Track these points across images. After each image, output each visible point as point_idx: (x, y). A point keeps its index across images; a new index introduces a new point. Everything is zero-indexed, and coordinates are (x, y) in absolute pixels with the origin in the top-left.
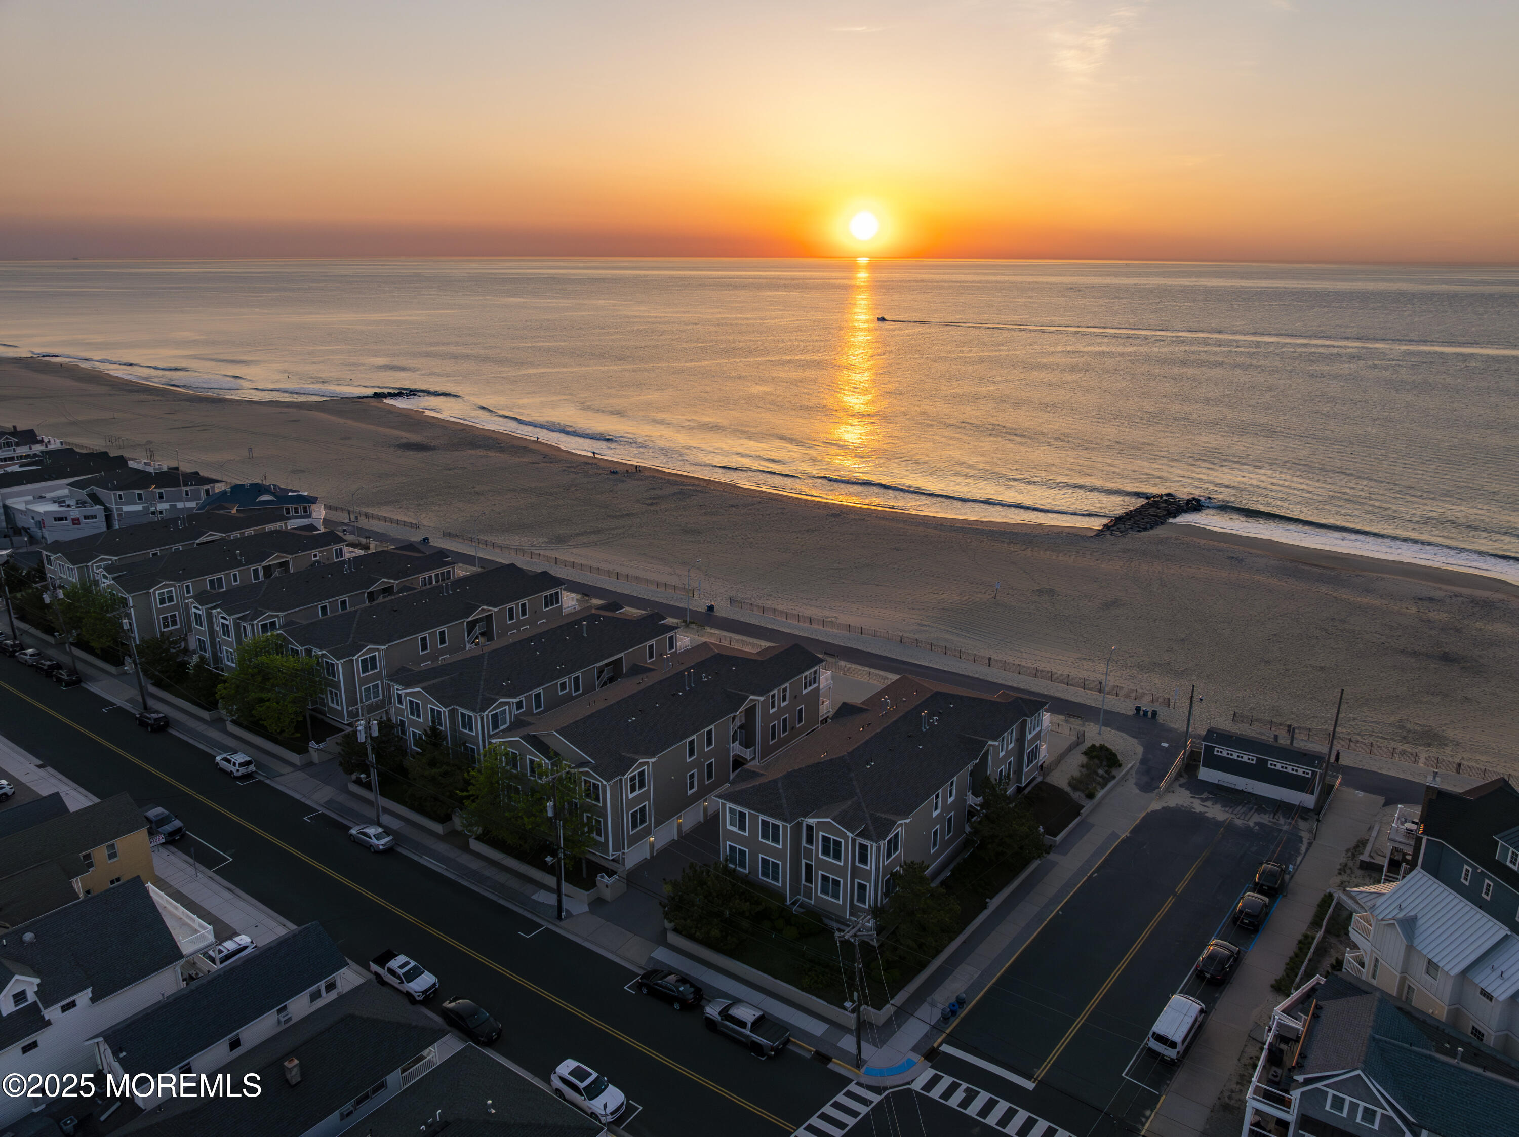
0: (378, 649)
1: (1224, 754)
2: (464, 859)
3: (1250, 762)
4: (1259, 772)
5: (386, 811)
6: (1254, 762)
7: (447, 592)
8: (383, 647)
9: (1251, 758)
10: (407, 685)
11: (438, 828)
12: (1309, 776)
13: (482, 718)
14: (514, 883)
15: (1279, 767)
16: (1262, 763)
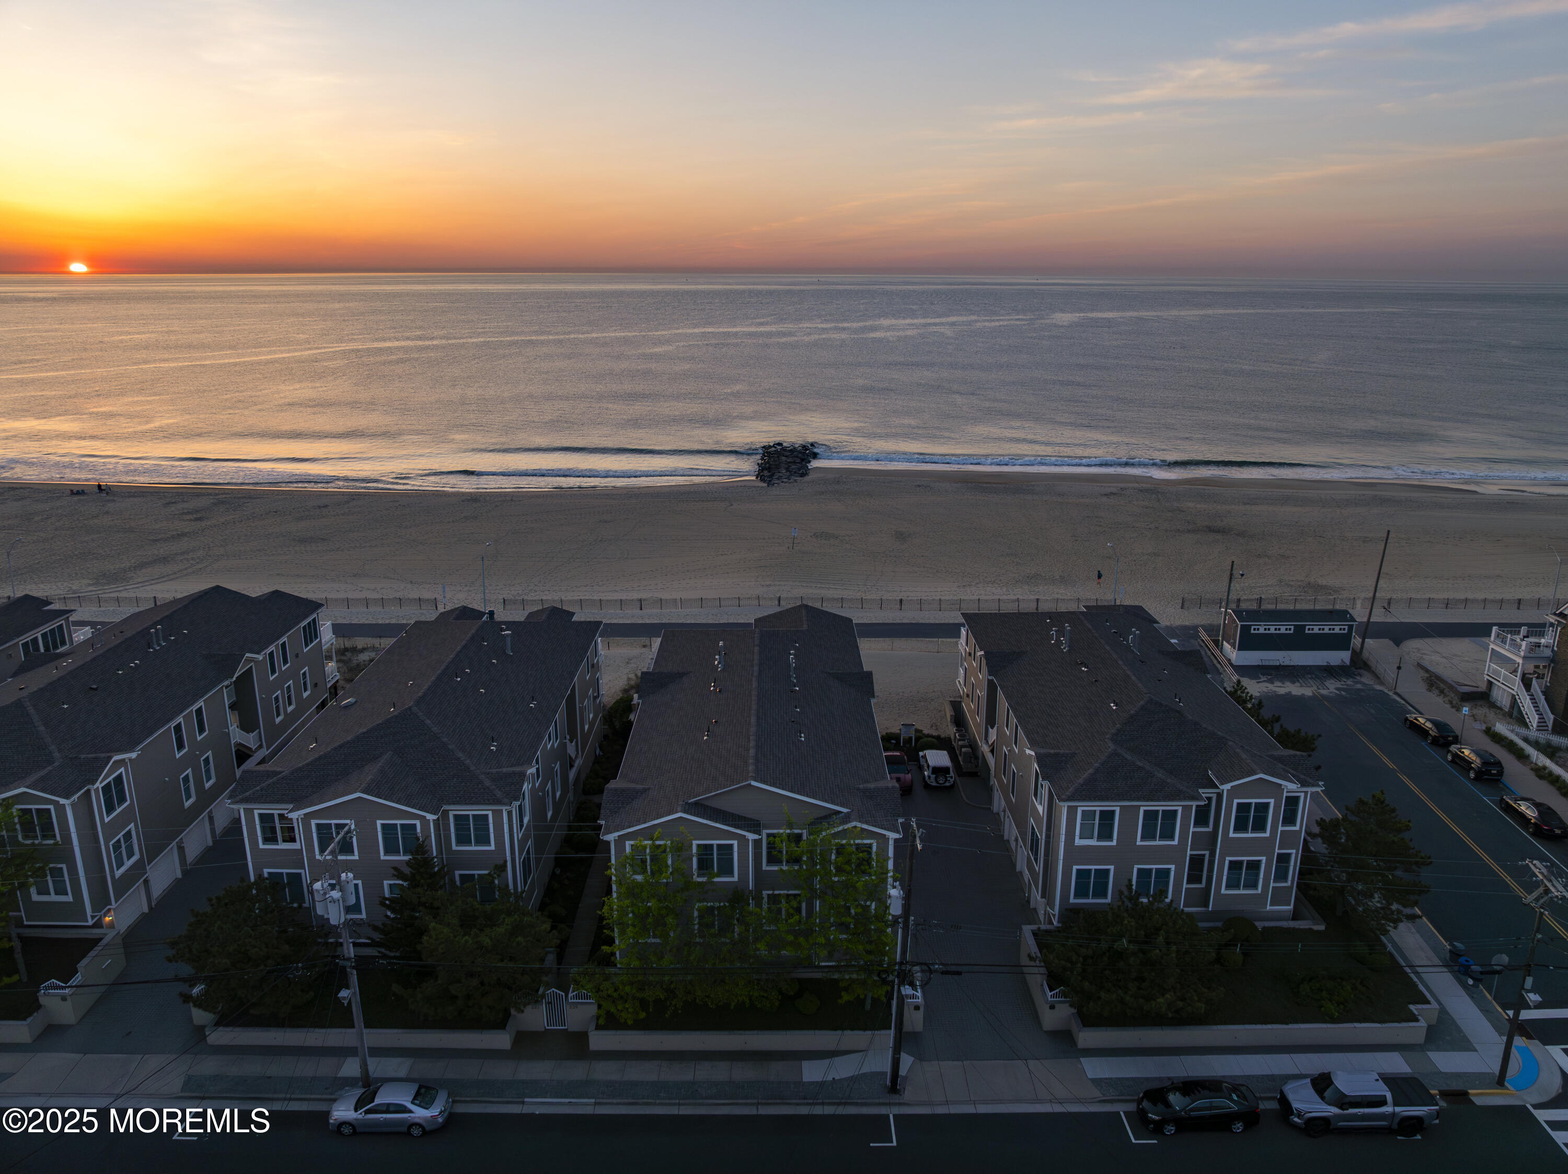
0: (124, 760)
1: (1262, 631)
2: (604, 1071)
3: (1288, 632)
4: (1299, 641)
5: (376, 1052)
6: (1292, 632)
7: (159, 645)
8: (134, 755)
9: (1288, 627)
10: (299, 801)
11: (501, 1040)
12: (1346, 632)
13: (510, 814)
14: (744, 1073)
15: (1316, 630)
16: (1300, 629)
